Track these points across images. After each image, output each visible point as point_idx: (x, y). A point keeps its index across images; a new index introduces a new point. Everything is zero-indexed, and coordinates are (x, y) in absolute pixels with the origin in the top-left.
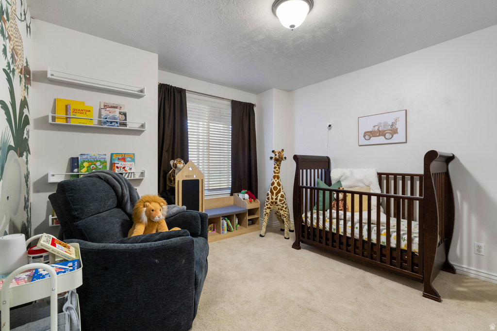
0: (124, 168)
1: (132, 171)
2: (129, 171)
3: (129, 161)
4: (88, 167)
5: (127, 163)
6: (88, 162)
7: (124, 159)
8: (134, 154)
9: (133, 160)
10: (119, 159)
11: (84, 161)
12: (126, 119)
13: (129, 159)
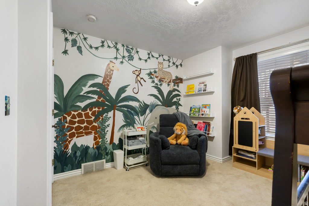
0: (204, 111)
1: (207, 113)
2: (206, 113)
3: (208, 108)
4: (194, 111)
5: (207, 109)
6: (194, 108)
7: (205, 107)
8: (210, 105)
9: (209, 108)
10: (204, 107)
11: (193, 108)
12: (206, 88)
13: (207, 107)
